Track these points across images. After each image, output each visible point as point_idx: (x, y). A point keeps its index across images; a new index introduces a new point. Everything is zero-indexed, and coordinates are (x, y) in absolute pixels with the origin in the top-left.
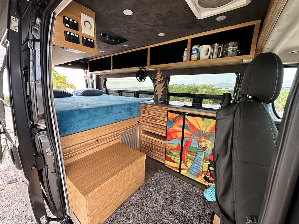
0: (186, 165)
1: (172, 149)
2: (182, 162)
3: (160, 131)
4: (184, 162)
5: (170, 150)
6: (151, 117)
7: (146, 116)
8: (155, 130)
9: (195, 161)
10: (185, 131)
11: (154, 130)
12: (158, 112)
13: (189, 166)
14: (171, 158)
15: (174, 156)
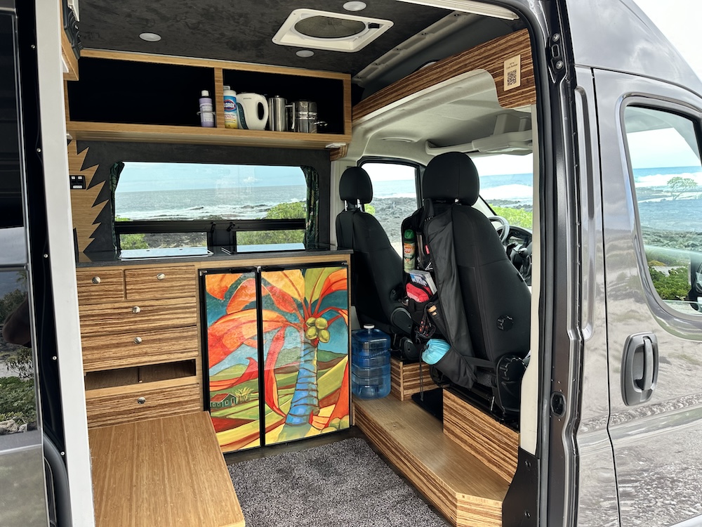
0: (279, 411)
1: (232, 386)
2: (267, 408)
3: (176, 347)
4: (272, 405)
5: (224, 392)
6: (130, 310)
7: (101, 312)
8: (149, 350)
9: (298, 386)
10: (266, 314)
11: (146, 354)
12: (161, 284)
13: (285, 408)
14: (232, 417)
15: (240, 403)
